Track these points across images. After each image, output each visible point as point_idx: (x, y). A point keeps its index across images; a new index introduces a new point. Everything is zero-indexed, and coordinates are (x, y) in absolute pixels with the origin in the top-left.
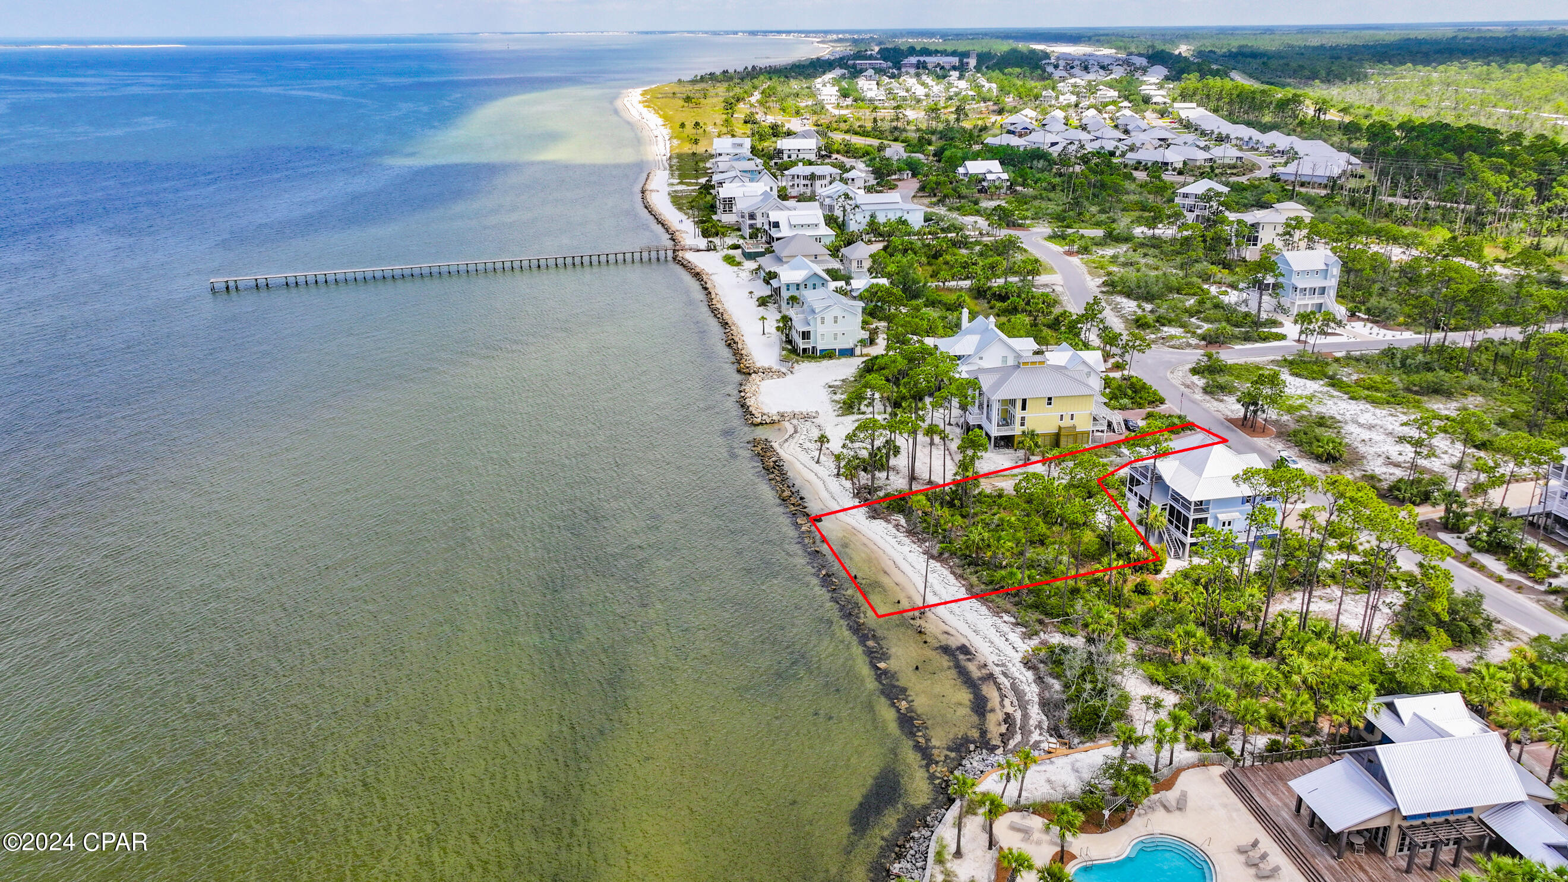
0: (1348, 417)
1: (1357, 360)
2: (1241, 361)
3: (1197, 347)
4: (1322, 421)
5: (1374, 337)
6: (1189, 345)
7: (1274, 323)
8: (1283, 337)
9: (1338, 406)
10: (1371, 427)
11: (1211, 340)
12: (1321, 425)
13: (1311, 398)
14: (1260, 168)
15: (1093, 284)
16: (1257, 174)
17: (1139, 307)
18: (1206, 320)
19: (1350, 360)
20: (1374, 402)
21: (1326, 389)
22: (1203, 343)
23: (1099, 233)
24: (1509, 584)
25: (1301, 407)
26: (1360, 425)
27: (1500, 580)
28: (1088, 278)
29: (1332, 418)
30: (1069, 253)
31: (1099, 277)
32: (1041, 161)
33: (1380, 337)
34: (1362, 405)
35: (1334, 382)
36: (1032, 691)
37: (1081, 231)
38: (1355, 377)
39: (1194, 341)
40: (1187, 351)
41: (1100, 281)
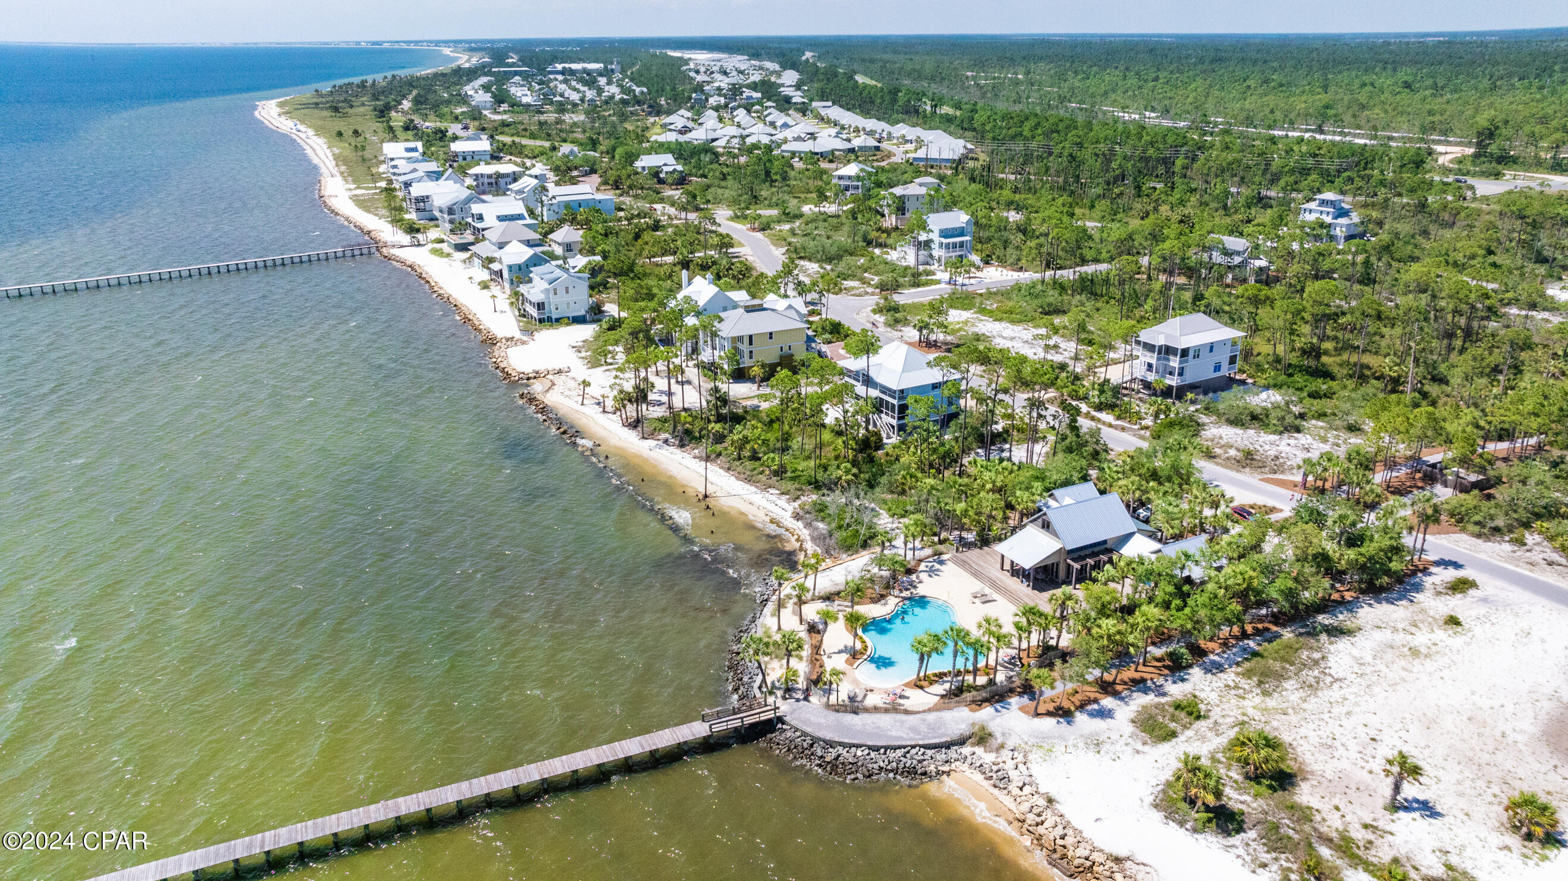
0: (995, 333)
1: (995, 294)
2: (909, 301)
3: (873, 294)
4: (978, 338)
5: (1004, 278)
6: (867, 293)
7: (929, 273)
8: (938, 282)
9: (987, 327)
10: (1012, 339)
11: (883, 287)
12: (978, 340)
13: (966, 322)
14: (895, 155)
15: (779, 254)
16: (893, 159)
17: (822, 268)
18: (877, 274)
19: (990, 294)
20: (1013, 322)
21: (975, 316)
22: (878, 290)
23: (774, 212)
24: (1115, 427)
25: (960, 329)
26: (1005, 338)
27: (1110, 426)
28: (773, 248)
29: (984, 335)
30: (754, 229)
31: (782, 247)
32: (709, 154)
33: (1009, 277)
34: (1004, 324)
35: (982, 311)
36: (805, 534)
37: (758, 212)
38: (995, 306)
39: (870, 290)
40: (867, 297)
41: (784, 250)
